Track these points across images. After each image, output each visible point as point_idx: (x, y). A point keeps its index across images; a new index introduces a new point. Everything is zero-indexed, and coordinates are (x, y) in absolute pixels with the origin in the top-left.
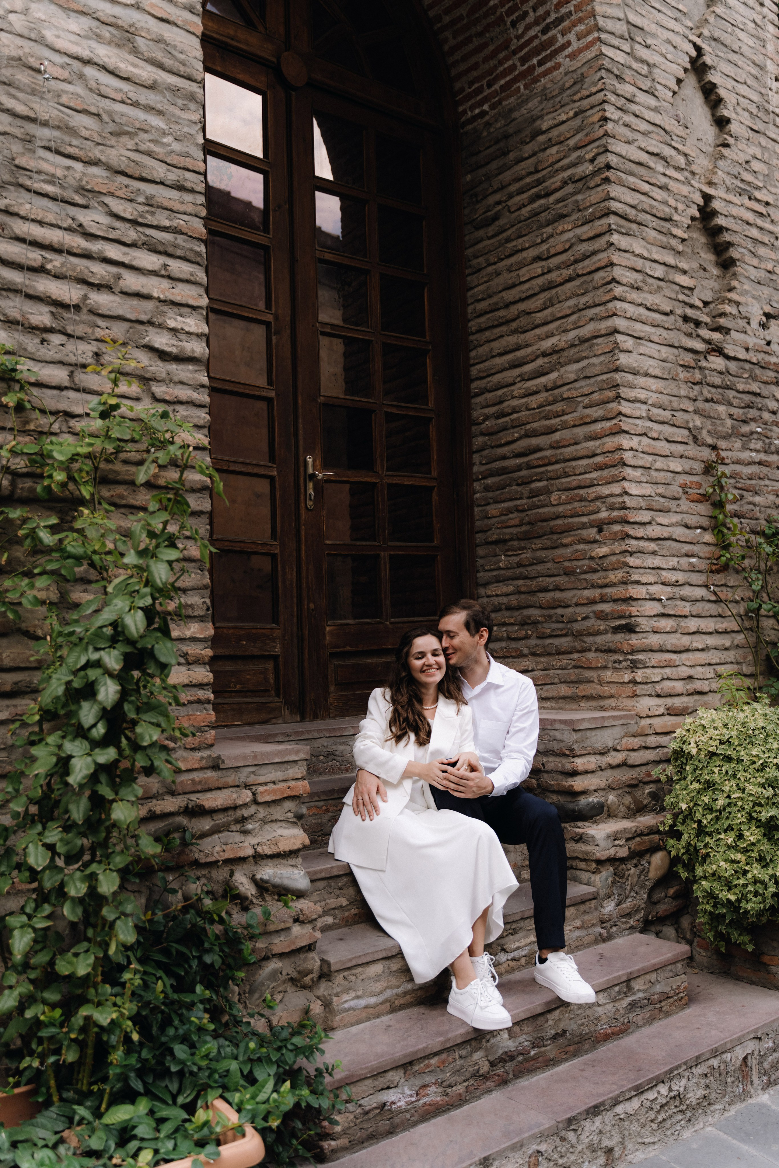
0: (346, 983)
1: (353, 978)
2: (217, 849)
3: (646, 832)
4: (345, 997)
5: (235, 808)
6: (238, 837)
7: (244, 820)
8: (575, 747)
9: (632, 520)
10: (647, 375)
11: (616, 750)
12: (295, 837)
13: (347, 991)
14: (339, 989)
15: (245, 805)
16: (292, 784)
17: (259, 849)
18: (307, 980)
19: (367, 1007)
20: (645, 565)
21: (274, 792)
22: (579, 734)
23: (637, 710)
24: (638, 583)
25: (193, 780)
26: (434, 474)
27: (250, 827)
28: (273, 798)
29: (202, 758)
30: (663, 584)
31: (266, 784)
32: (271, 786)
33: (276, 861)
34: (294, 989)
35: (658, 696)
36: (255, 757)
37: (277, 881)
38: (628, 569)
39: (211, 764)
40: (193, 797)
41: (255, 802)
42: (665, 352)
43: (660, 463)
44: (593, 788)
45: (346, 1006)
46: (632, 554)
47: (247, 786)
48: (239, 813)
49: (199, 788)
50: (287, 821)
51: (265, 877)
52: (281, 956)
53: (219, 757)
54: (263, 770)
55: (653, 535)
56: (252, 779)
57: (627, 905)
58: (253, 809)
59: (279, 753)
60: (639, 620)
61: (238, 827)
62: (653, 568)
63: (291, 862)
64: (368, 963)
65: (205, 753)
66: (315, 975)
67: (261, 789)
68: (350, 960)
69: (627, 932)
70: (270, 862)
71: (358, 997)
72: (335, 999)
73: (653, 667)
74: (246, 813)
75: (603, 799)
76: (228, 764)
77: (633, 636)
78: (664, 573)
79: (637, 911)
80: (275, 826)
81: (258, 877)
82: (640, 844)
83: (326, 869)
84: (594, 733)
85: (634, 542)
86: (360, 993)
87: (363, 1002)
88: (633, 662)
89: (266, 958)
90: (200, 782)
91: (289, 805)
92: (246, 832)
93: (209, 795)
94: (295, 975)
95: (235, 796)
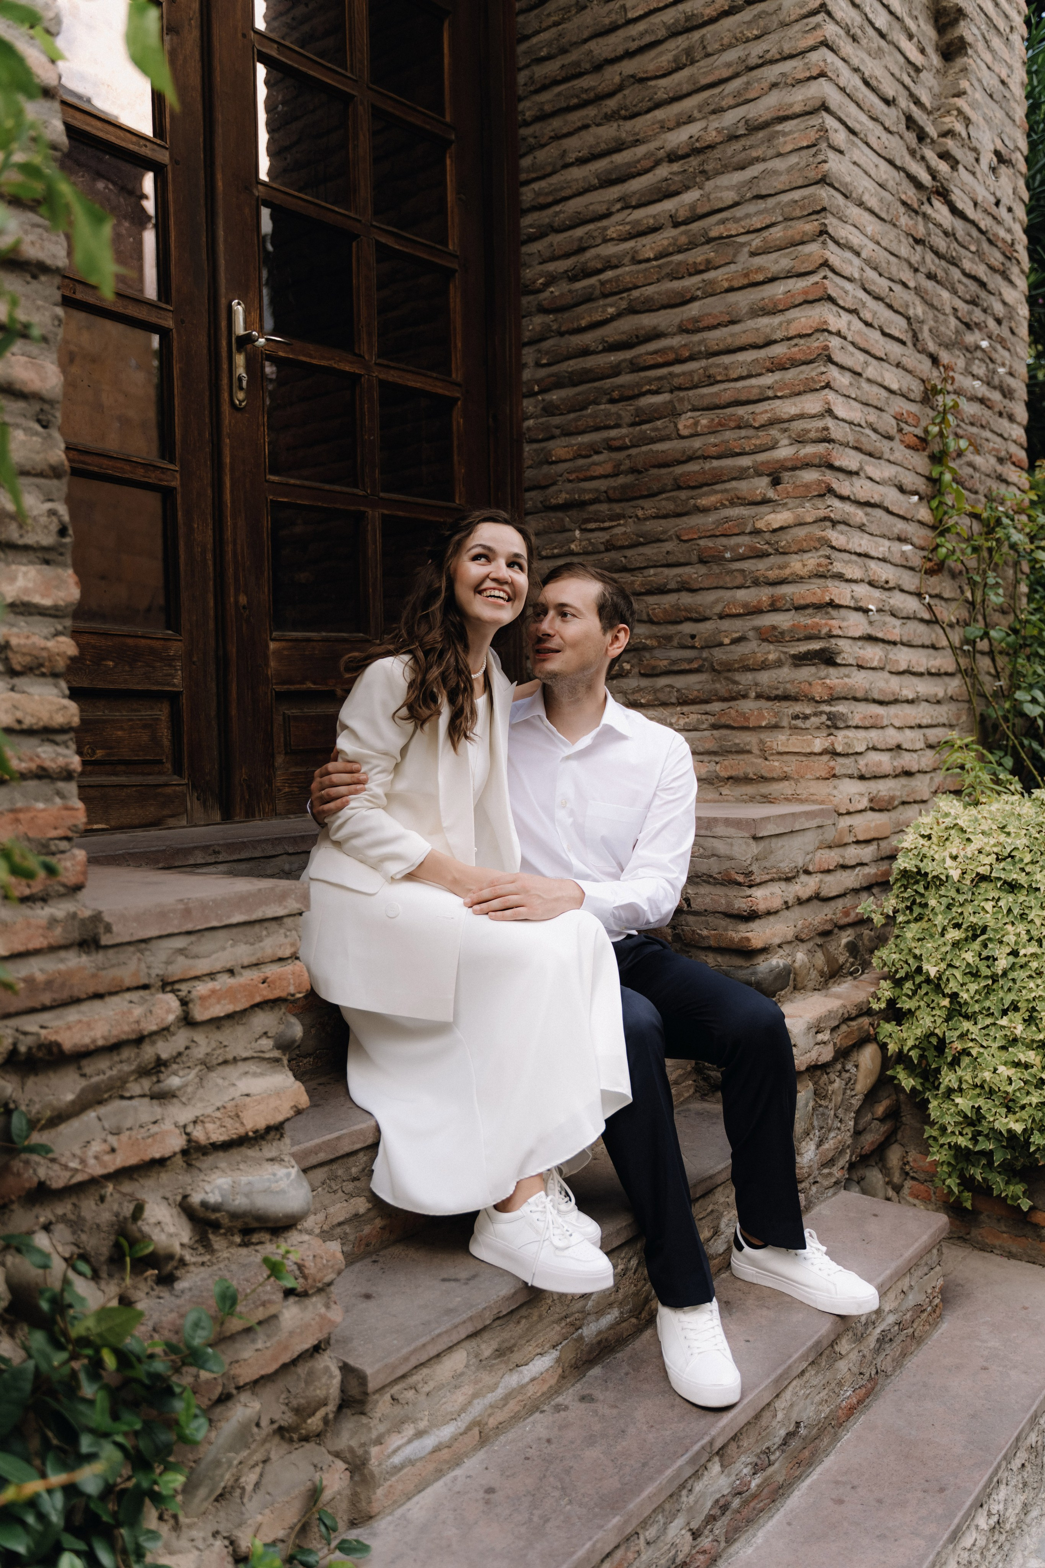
0: (397, 1409)
1: (410, 1394)
2: (96, 1147)
3: (854, 1013)
4: (395, 1441)
5: (139, 1040)
6: (145, 1110)
7: (160, 1065)
8: (754, 868)
9: (837, 463)
10: (861, 204)
11: (807, 872)
12: (278, 1093)
13: (397, 1427)
14: (382, 1428)
15: (164, 1031)
16: (272, 971)
17: (198, 1134)
18: (314, 1422)
19: (437, 1449)
20: (850, 547)
21: (230, 994)
22: (762, 844)
23: (836, 801)
24: (840, 577)
25: (30, 981)
26: (457, 376)
27: (174, 1082)
28: (230, 1008)
29: (53, 922)
30: (871, 584)
31: (211, 975)
32: (225, 981)
33: (236, 1154)
34: (285, 1446)
35: (862, 778)
36: (187, 912)
37: (240, 1202)
38: (828, 551)
39: (76, 936)
40: (31, 1024)
41: (187, 1021)
42: (885, 172)
43: (873, 370)
44: (777, 941)
45: (396, 1460)
46: (834, 523)
47: (167, 985)
48: (149, 1052)
49: (46, 999)
50: (259, 1058)
51: (214, 1198)
52: (257, 1384)
53: (97, 918)
54: (207, 944)
55: (862, 496)
56: (180, 967)
57: (829, 1145)
58: (181, 1039)
59: (242, 901)
60: (841, 643)
61: (146, 1084)
62: (859, 555)
63: (270, 1150)
64: (438, 1356)
65: (60, 909)
66: (331, 1408)
67: (202, 988)
68: (406, 1359)
69: (831, 1191)
70: (222, 1159)
71: (419, 1434)
72: (374, 1451)
73: (857, 727)
74: (164, 1049)
75: (789, 960)
76: (122, 933)
77: (832, 671)
78: (872, 564)
79: (842, 1152)
80: (232, 1072)
81: (196, 1198)
82: (848, 1035)
83: (326, 1143)
84: (780, 842)
85: (837, 503)
86: (422, 1425)
87: (429, 1442)
88: (831, 716)
89: (225, 1398)
90: (49, 984)
91: (264, 1021)
92: (162, 1096)
93: (72, 1015)
94: (288, 1419)
95: (138, 1011)
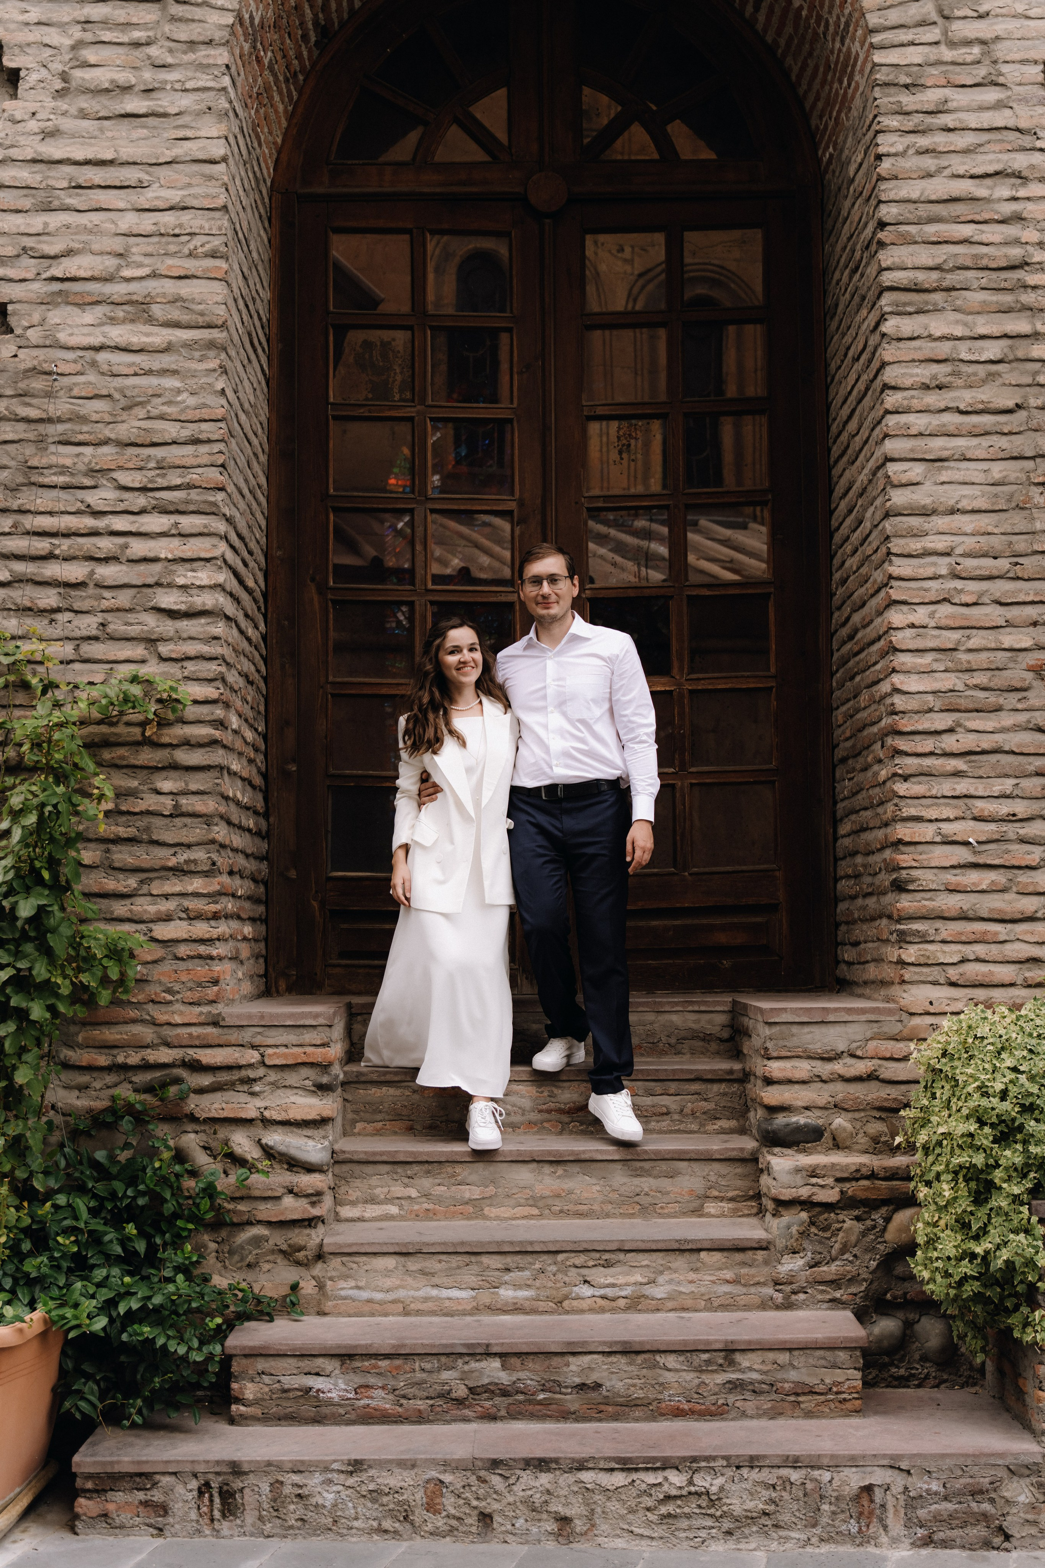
0: (344, 1269)
1: (354, 1266)
2: (216, 1106)
3: (882, 1174)
4: (342, 1284)
5: (240, 1067)
6: (244, 1098)
7: (250, 1081)
8: (769, 1045)
9: (908, 729)
10: (953, 511)
11: (853, 1056)
12: (310, 1107)
13: (345, 1277)
14: (334, 1274)
15: (251, 1066)
16: (310, 1050)
17: (267, 1114)
18: (300, 1255)
19: (369, 1301)
20: (934, 792)
21: (285, 1056)
22: (776, 1029)
23: (903, 1002)
24: (918, 819)
25: (190, 1034)
26: (773, 670)
27: (257, 1088)
28: (284, 1062)
29: (201, 1013)
30: (975, 819)
31: (277, 1046)
32: (283, 1050)
33: (287, 1129)
34: (286, 1262)
35: (953, 984)
36: (262, 1017)
37: (282, 1148)
38: (896, 800)
39: (210, 1020)
40: (191, 1051)
41: (263, 1063)
42: (998, 470)
43: (977, 640)
44: (800, 1103)
45: (343, 1293)
46: (906, 778)
47: (253, 1047)
48: (244, 1073)
49: (197, 1043)
50: (304, 1089)
51: (271, 1143)
52: (269, 1224)
53: (219, 1014)
54: (273, 1032)
55: (956, 748)
56: (258, 1040)
57: (831, 1270)
58: (261, 1072)
59: (292, 1016)
60: (915, 873)
61: (245, 1088)
62: (953, 797)
63: (309, 1132)
64: (375, 1254)
65: (205, 1009)
66: (310, 1254)
67: (270, 1051)
68: (350, 1245)
69: (826, 1305)
70: (280, 1129)
71: (358, 1288)
72: (329, 1283)
73: (944, 942)
74: (252, 1074)
76: (229, 1021)
77: (904, 896)
78: (979, 803)
79: (852, 1280)
80: (289, 1092)
81: (264, 1141)
82: (867, 1189)
84: (806, 1029)
85: (910, 761)
86: (360, 1284)
87: (365, 1295)
88: (902, 933)
89: (250, 1223)
90: (198, 1037)
91: (305, 1072)
92: (253, 1094)
93: (208, 1051)
94: (284, 1247)
95: (237, 1055)
